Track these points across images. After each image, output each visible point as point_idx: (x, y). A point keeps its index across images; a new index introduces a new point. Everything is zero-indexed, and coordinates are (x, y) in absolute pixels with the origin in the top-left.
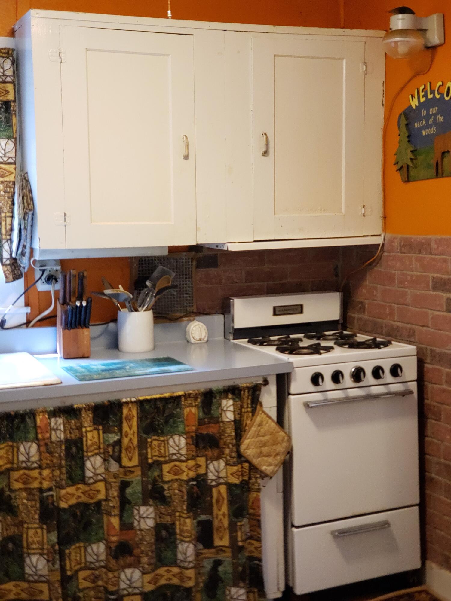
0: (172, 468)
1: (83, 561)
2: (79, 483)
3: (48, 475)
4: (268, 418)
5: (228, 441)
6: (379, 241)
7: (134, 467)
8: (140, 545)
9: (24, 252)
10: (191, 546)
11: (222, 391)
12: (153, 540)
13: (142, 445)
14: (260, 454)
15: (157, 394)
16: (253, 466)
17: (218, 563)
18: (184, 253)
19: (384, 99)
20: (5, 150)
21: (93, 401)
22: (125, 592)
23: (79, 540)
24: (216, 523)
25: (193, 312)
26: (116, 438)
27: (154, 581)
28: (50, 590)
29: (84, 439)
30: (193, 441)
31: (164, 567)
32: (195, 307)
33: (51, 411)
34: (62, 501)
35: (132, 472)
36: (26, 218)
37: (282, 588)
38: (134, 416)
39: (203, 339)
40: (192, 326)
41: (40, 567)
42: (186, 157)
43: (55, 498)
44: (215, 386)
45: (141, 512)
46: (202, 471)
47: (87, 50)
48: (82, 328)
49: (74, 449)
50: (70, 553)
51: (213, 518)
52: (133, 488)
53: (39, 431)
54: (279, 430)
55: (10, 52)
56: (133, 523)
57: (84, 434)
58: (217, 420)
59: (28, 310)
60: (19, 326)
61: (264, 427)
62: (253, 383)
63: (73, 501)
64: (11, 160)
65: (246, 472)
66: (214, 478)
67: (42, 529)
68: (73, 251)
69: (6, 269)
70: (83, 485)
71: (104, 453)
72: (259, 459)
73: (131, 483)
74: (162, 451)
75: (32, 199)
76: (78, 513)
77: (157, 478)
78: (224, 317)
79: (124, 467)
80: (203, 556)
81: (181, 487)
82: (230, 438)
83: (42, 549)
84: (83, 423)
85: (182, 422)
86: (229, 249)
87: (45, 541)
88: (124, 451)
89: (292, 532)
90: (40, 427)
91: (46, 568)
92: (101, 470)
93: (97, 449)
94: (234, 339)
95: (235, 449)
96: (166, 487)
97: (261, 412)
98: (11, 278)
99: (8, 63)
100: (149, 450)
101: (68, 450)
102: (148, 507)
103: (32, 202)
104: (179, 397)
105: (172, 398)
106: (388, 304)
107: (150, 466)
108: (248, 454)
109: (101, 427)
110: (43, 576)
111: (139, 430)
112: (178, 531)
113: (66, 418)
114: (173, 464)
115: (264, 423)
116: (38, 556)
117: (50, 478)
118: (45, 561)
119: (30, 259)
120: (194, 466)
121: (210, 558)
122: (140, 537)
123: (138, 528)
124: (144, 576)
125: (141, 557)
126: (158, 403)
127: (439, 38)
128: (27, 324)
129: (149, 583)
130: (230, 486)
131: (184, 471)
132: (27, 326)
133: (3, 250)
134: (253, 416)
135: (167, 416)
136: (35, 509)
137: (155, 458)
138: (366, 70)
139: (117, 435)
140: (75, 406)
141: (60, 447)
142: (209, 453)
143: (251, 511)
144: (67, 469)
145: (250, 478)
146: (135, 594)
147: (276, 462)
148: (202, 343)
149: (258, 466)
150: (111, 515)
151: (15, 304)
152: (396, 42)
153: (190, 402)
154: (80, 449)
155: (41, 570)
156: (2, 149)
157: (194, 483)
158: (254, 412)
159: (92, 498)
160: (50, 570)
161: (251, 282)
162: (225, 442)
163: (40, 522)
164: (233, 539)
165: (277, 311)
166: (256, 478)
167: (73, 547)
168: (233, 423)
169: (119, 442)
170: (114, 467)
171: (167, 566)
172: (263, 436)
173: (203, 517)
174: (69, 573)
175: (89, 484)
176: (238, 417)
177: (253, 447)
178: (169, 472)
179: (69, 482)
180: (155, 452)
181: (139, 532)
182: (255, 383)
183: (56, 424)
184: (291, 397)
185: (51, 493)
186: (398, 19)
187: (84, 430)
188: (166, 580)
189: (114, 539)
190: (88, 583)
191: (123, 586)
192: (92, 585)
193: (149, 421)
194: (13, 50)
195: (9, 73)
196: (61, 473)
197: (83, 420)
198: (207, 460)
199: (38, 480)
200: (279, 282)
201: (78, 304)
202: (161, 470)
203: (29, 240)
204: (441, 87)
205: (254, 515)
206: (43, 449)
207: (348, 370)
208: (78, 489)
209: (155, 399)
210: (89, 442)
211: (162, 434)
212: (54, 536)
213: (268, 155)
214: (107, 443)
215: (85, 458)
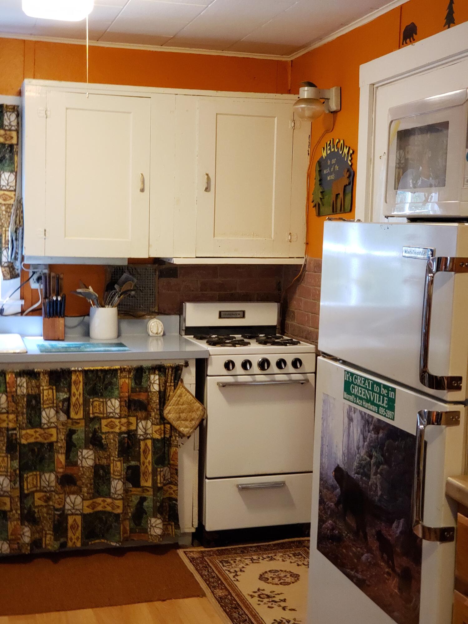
0: (108, 423)
1: (39, 485)
2: (37, 428)
3: (13, 419)
4: (187, 392)
5: (154, 406)
6: (301, 262)
7: (79, 419)
8: (82, 479)
9: (17, 257)
10: (120, 483)
11: (150, 368)
12: (92, 476)
13: (86, 403)
14: (179, 418)
15: (99, 367)
16: (174, 427)
17: (143, 499)
18: (149, 265)
19: (310, 149)
20: (8, 181)
21: (49, 368)
22: (70, 512)
23: (35, 469)
24: (142, 468)
25: (155, 312)
26: (66, 396)
27: (93, 506)
28: (11, 502)
29: (42, 395)
30: (126, 404)
31: (100, 497)
32: (157, 307)
33: (17, 372)
34: (23, 438)
35: (78, 423)
36: (18, 232)
37: (196, 524)
38: (80, 382)
39: (160, 333)
40: (152, 322)
41: (5, 485)
42: (142, 190)
43: (18, 436)
44: (145, 364)
45: (84, 454)
46: (133, 427)
47: (67, 109)
48: (59, 317)
49: (34, 402)
50: (27, 477)
51: (140, 464)
52: (78, 435)
53: (8, 385)
54: (195, 401)
55: (16, 108)
56: (77, 461)
57: (42, 391)
58: (147, 390)
59: (23, 302)
60: (16, 314)
61: (183, 398)
62: (176, 364)
63: (32, 440)
64: (12, 189)
65: (167, 431)
66: (142, 433)
67: (7, 457)
68: (51, 258)
69: (4, 270)
70: (40, 430)
71: (56, 407)
72: (179, 422)
73: (76, 431)
74: (102, 410)
75: (23, 218)
76: (36, 450)
77: (98, 430)
78: (180, 317)
79: (72, 419)
80: (132, 493)
81: (115, 438)
82: (155, 404)
83: (7, 472)
84: (41, 383)
85: (118, 388)
86: (174, 263)
87: (9, 466)
88: (72, 407)
89: (205, 482)
90: (8, 383)
91: (9, 486)
92: (54, 420)
93: (51, 403)
94: (186, 335)
95: (158, 412)
96: (103, 436)
97: (181, 387)
98: (9, 276)
99: (14, 117)
100: (91, 408)
101: (29, 402)
102: (88, 450)
103: (22, 221)
104: (116, 370)
105: (110, 370)
106: (307, 313)
107: (92, 420)
108: (169, 417)
109: (54, 388)
110: (7, 492)
111: (84, 392)
112: (112, 471)
113: (29, 378)
114: (110, 420)
115: (183, 395)
116: (4, 477)
117: (15, 421)
118: (8, 481)
119: (21, 263)
120: (126, 423)
121: (137, 495)
122: (82, 472)
123: (80, 465)
124: (84, 501)
125: (82, 487)
126: (99, 373)
127: (336, 106)
128: (22, 313)
129: (88, 507)
130: (154, 440)
131: (117, 426)
132: (22, 315)
133: (3, 255)
134: (175, 389)
135: (106, 384)
136: (3, 442)
137: (96, 415)
138: (294, 126)
139: (66, 394)
140: (36, 370)
141: (24, 400)
142: (139, 414)
143: (172, 462)
144: (27, 416)
145: (171, 436)
146: (77, 514)
147: (192, 426)
148: (158, 336)
149: (177, 428)
150: (59, 453)
151: (11, 297)
152: (302, 108)
153: (125, 374)
154: (38, 403)
155: (5, 487)
156: (6, 179)
157: (126, 436)
158: (175, 386)
159: (46, 440)
160: (12, 488)
161: (205, 291)
162: (152, 407)
163: (6, 452)
164: (154, 482)
165: (221, 315)
166: (176, 436)
167: (31, 474)
168: (157, 393)
169: (68, 400)
170: (63, 417)
171: (103, 497)
172: (182, 405)
173: (133, 463)
174: (26, 492)
175: (44, 429)
176: (162, 389)
177: (173, 412)
178: (106, 426)
179: (29, 426)
180: (96, 410)
181: (81, 469)
182: (177, 364)
183: (21, 382)
184: (208, 378)
185: (15, 432)
186: (304, 91)
187: (41, 388)
188: (102, 507)
189: (61, 470)
190: (42, 502)
191: (67, 507)
192: (44, 504)
193: (91, 385)
194: (18, 106)
195: (14, 123)
196: (23, 418)
197: (42, 381)
198: (137, 420)
199: (6, 422)
200: (229, 292)
201: (55, 298)
202: (101, 424)
203: (20, 249)
204: (338, 143)
205: (173, 465)
206: (10, 399)
207: (255, 360)
208: (36, 432)
209: (97, 370)
210: (45, 398)
211: (102, 396)
212: (16, 464)
213: (209, 191)
214: (59, 400)
215: (42, 410)
